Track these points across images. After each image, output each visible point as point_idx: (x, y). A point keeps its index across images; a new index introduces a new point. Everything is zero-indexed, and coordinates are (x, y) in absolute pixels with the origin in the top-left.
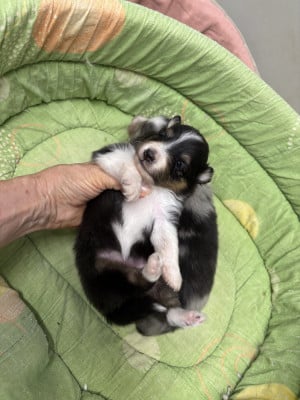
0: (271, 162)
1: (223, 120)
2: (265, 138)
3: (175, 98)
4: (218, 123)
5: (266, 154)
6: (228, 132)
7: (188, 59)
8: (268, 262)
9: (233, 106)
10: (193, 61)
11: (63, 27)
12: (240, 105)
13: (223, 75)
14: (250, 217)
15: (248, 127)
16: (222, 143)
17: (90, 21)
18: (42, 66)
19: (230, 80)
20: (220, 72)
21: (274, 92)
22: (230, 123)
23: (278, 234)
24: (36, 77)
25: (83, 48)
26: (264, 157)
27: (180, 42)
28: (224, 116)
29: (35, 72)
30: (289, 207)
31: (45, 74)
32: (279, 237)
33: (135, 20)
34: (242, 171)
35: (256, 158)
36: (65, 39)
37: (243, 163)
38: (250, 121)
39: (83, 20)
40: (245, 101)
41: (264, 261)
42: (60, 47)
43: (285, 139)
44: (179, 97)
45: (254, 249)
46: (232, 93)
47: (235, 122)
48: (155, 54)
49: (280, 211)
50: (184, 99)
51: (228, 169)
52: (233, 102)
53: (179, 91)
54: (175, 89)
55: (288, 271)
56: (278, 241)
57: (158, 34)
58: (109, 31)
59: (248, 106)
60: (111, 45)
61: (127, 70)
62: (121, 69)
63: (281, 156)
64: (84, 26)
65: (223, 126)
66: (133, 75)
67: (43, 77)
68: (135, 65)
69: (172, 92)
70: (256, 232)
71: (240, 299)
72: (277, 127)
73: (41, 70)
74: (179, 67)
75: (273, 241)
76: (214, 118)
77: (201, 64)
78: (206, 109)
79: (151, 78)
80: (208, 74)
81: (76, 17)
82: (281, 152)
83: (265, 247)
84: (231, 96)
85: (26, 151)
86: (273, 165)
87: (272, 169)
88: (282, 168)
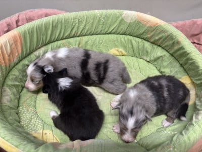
0: (104, 30)
1: (78, 34)
2: (94, 26)
3: (59, 44)
4: (78, 37)
5: (100, 29)
6: (84, 36)
7: (49, 27)
8: (138, 55)
9: (76, 27)
10: (51, 26)
11: (5, 52)
12: (77, 24)
13: (63, 21)
14: (118, 51)
15: (87, 28)
16: (86, 40)
17: (11, 43)
18: (10, 73)
19: (67, 21)
20: (62, 21)
21: (82, 12)
22: (81, 32)
23: (130, 46)
24: (12, 78)
25: (17, 54)
26: (101, 31)
27: (42, 25)
28: (77, 33)
29: (11, 77)
30: (124, 36)
31: (14, 75)
32: (131, 46)
33: (23, 31)
34: (101, 42)
35: (100, 34)
36: (9, 56)
37: (98, 40)
38: (85, 26)
39: (8, 44)
40: (77, 22)
41: (136, 57)
42: (10, 60)
43: (100, 20)
44: (60, 42)
45: (130, 58)
46: (71, 24)
47: (82, 31)
48: (39, 35)
49: (123, 40)
50: (61, 41)
51: (97, 46)
52: (75, 26)
53: (57, 40)
54: (56, 41)
55: (145, 51)
56: (133, 47)
57: (33, 28)
58: (19, 41)
59: (80, 22)
60: (24, 45)
61: (36, 50)
62: (34, 51)
63: (104, 25)
64: (11, 46)
65: (81, 35)
66: (39, 50)
67: (15, 77)
68: (37, 46)
69: (56, 43)
70: (125, 53)
71: (144, 73)
72: (94, 19)
73: (12, 75)
74: (49, 32)
75: (132, 50)
76: (75, 37)
77: (54, 25)
78: (70, 36)
79: (45, 45)
80: (59, 26)
81: (6, 46)
82: (103, 24)
83: (132, 53)
84: (72, 25)
85: (35, 107)
86: (106, 30)
87: (107, 31)
88: (109, 28)
